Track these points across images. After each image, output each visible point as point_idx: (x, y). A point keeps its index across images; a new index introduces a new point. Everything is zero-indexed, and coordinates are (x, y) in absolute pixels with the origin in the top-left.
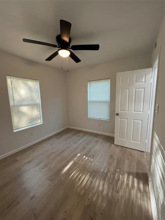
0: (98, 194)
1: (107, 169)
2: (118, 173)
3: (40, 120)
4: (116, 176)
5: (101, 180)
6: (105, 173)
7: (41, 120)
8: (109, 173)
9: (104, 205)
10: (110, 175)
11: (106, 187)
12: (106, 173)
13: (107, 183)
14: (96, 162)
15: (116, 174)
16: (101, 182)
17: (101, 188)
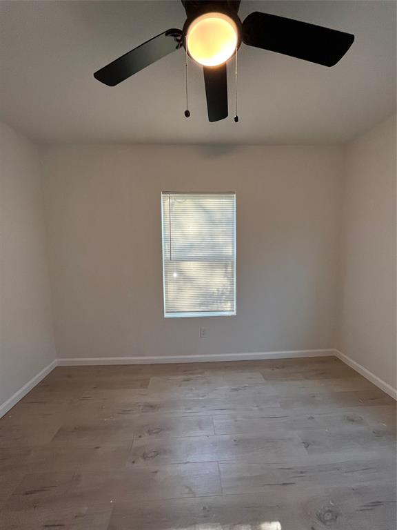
3: (229, 304)
7: (232, 305)
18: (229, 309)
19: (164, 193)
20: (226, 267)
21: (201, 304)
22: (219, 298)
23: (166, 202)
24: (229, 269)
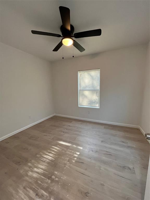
0: (31, 167)
1: (57, 179)
2: (47, 197)
4: (44, 192)
5: (44, 170)
6: (52, 176)
8: (49, 181)
9: (21, 171)
10: (47, 183)
11: (35, 175)
12: (50, 177)
13: (38, 177)
14: (69, 166)
15: (46, 194)
16: (41, 170)
17: (36, 169)
18: (98, 106)
19: (79, 71)
20: (97, 93)
21: (89, 104)
22: (94, 102)
23: (79, 74)
24: (98, 93)
